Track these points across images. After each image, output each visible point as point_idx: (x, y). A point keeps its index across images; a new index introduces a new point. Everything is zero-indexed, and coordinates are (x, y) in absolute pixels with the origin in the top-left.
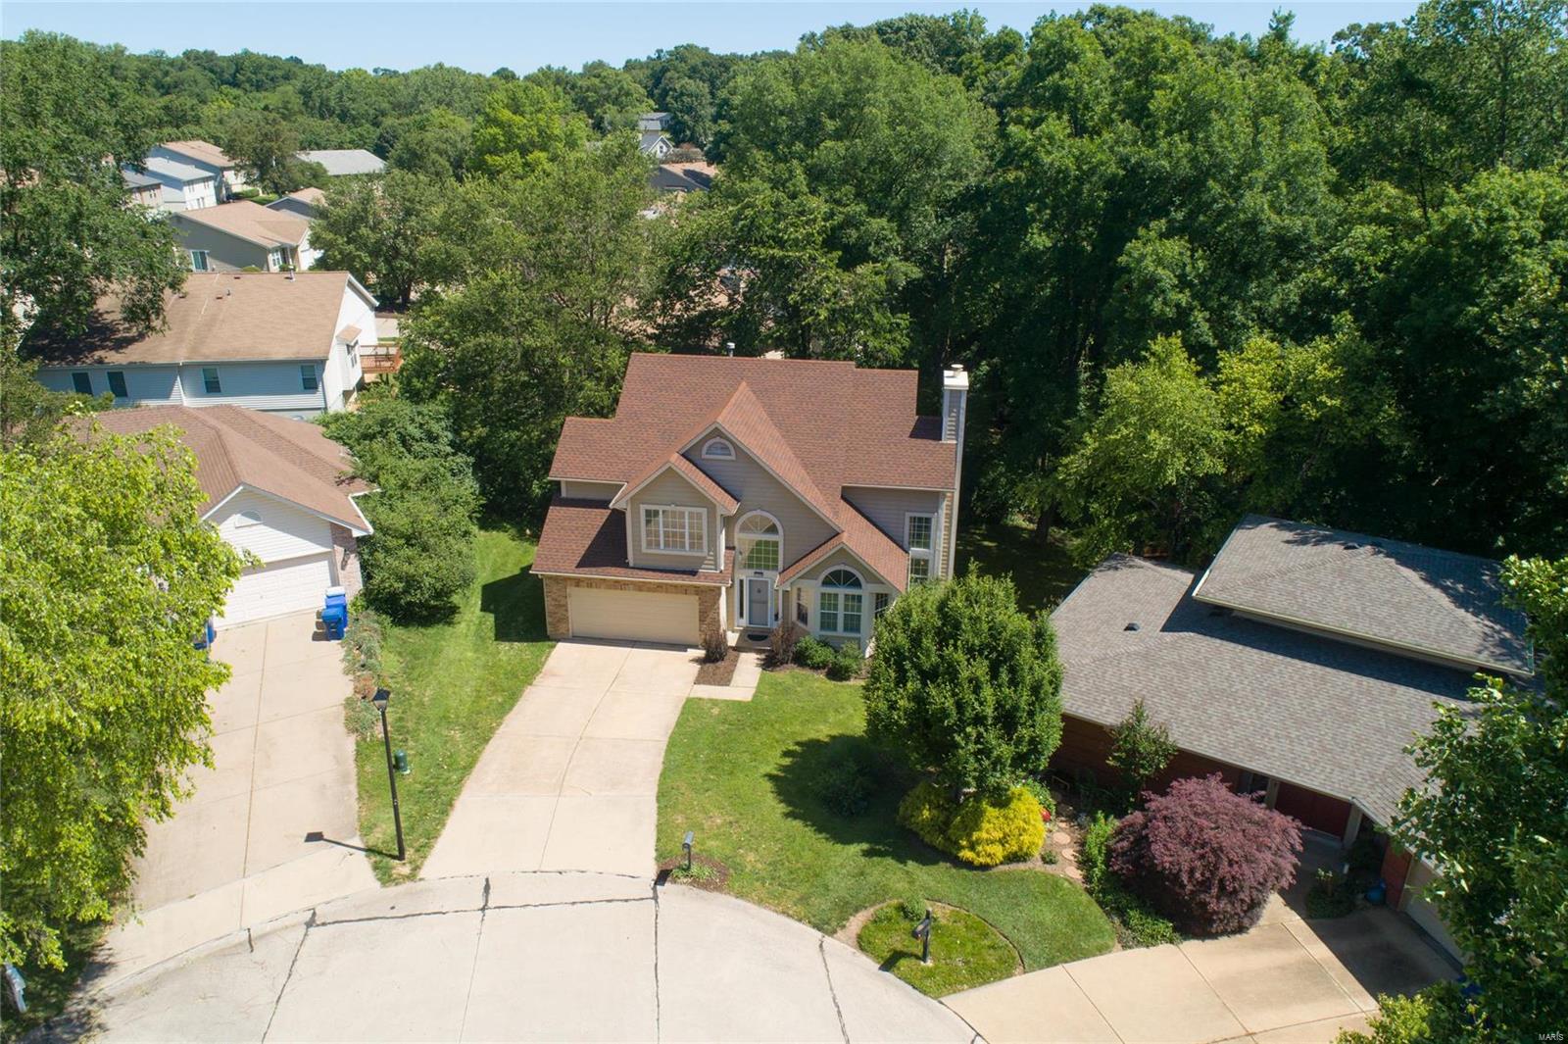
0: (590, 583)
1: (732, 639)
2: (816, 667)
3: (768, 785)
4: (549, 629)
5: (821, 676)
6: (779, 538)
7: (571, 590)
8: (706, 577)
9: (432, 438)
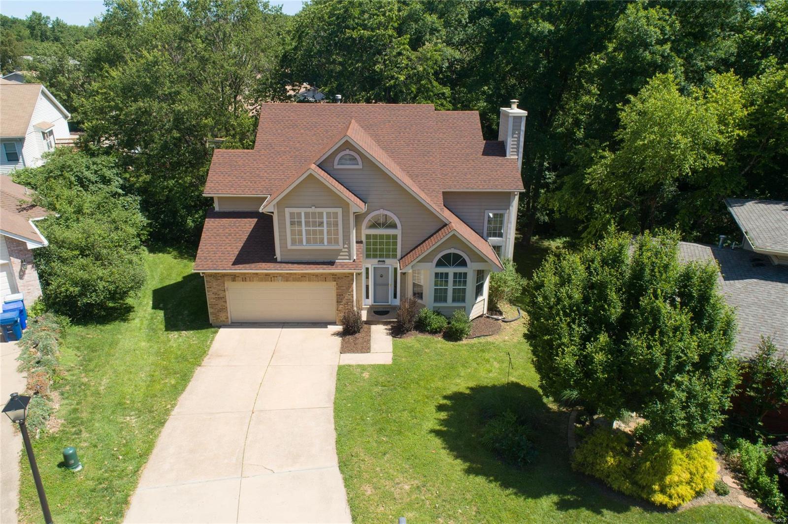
0: (245, 278)
1: (364, 316)
2: (434, 332)
3: (437, 442)
4: (211, 318)
5: (439, 339)
6: (398, 232)
7: (229, 284)
8: (343, 266)
9: (106, 181)
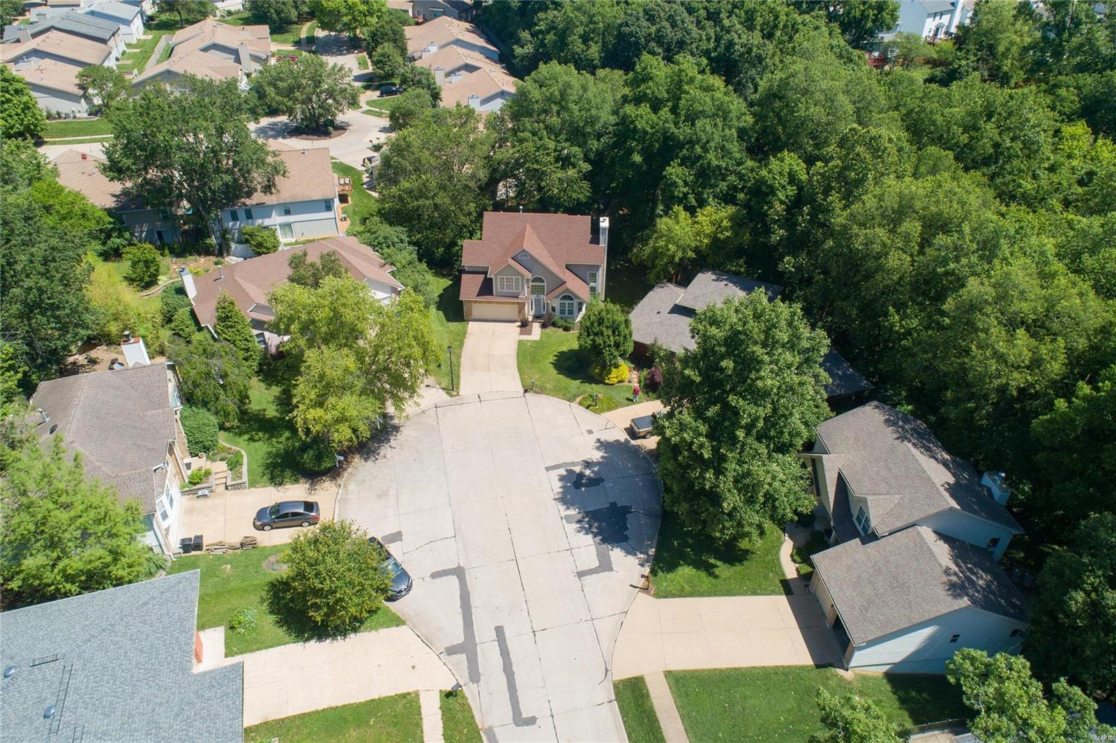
0: (480, 302)
1: (530, 319)
2: (559, 327)
3: (552, 366)
4: (465, 318)
5: (561, 330)
6: (545, 284)
7: (473, 304)
8: (521, 299)
